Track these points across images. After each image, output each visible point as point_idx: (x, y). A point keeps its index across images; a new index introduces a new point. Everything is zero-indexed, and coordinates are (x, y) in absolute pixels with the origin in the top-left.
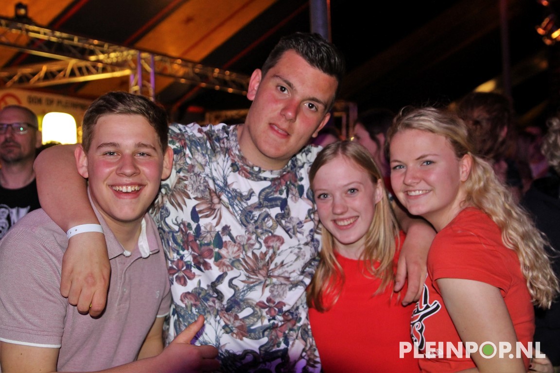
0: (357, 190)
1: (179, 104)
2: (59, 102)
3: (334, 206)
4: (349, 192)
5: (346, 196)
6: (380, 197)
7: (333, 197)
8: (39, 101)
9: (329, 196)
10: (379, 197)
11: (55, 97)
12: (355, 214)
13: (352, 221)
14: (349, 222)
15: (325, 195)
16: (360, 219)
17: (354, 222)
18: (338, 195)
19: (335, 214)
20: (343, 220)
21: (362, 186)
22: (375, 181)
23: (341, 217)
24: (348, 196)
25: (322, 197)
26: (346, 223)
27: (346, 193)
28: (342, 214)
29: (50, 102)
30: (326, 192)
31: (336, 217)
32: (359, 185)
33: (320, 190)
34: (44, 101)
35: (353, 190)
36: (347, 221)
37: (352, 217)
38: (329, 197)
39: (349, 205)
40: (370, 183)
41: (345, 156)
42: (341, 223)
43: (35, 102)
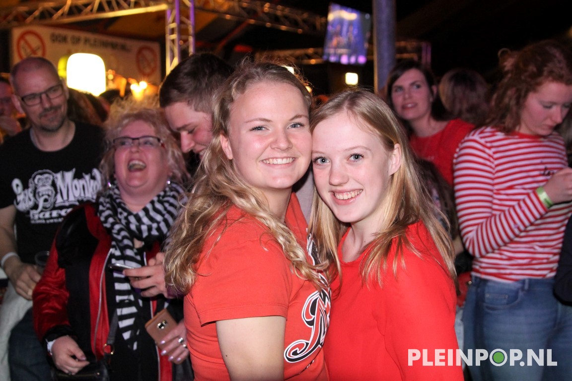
0: (363, 157)
1: (224, 42)
2: (87, 41)
3: (331, 173)
4: (352, 158)
5: (348, 164)
6: (396, 166)
7: (331, 162)
8: (64, 39)
9: (328, 161)
10: (394, 167)
11: (83, 35)
12: (358, 186)
13: (353, 194)
14: (350, 196)
15: (323, 160)
16: (363, 193)
17: (355, 197)
18: (338, 161)
19: (331, 184)
20: (341, 192)
21: (368, 152)
22: (390, 146)
23: (339, 188)
24: (350, 163)
25: (319, 161)
26: (345, 197)
27: (348, 158)
28: (340, 185)
29: (76, 41)
30: (323, 156)
31: (334, 188)
32: (365, 150)
33: (317, 152)
34: (69, 39)
35: (357, 156)
36: (348, 194)
37: (354, 190)
38: (328, 163)
39: (350, 174)
40: (381, 148)
41: (350, 112)
42: (340, 196)
43: (60, 41)
